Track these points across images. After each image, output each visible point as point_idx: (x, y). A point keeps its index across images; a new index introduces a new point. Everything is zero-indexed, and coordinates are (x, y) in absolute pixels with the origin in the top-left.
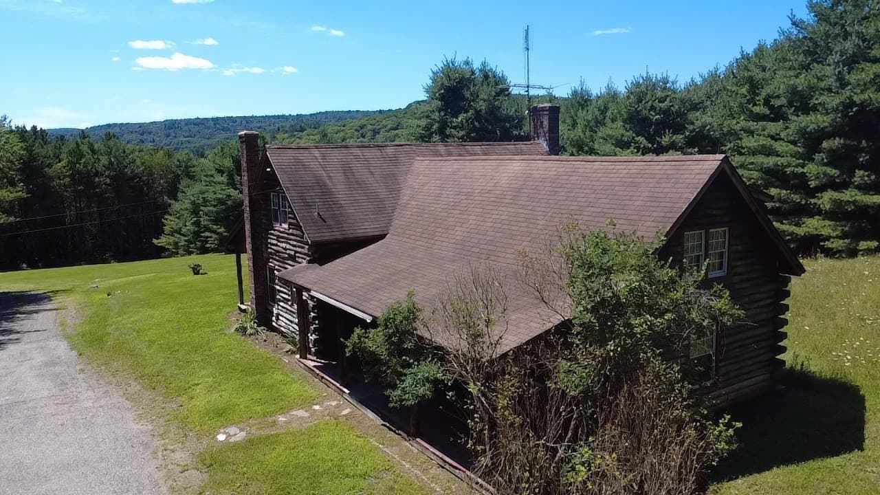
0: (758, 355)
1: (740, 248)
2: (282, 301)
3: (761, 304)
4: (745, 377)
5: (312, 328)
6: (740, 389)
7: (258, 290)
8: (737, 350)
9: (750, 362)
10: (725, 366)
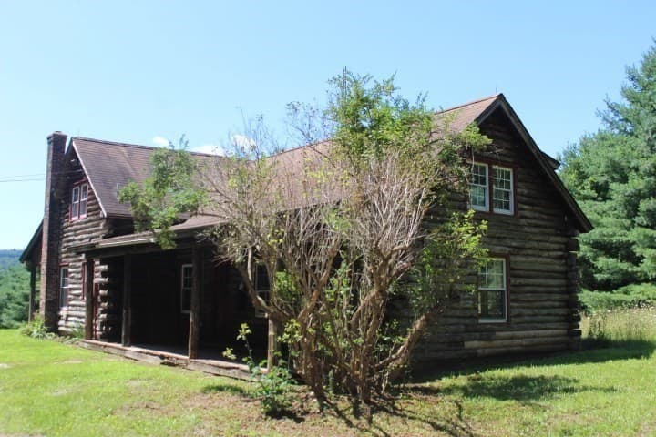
0: (554, 307)
1: (525, 192)
2: (73, 300)
3: (552, 254)
4: (540, 325)
5: (100, 309)
6: (534, 337)
7: (50, 295)
8: (529, 295)
9: (545, 311)
10: (517, 307)
